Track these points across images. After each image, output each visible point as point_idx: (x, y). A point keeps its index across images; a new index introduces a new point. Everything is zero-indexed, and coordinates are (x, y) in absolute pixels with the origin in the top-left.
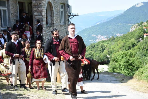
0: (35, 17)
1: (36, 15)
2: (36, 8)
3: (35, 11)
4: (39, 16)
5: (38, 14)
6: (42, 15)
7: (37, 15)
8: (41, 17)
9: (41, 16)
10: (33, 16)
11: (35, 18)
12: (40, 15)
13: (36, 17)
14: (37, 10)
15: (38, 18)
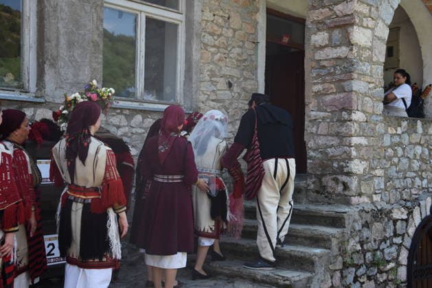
0: (317, 58)
1: (322, 48)
2: (323, 7)
3: (319, 22)
4: (335, 50)
5: (330, 39)
6: (350, 44)
7: (326, 46)
8: (343, 56)
9: (344, 48)
10: (308, 54)
11: (314, 64)
12: (340, 46)
13: (320, 55)
14: (329, 18)
15: (330, 60)
